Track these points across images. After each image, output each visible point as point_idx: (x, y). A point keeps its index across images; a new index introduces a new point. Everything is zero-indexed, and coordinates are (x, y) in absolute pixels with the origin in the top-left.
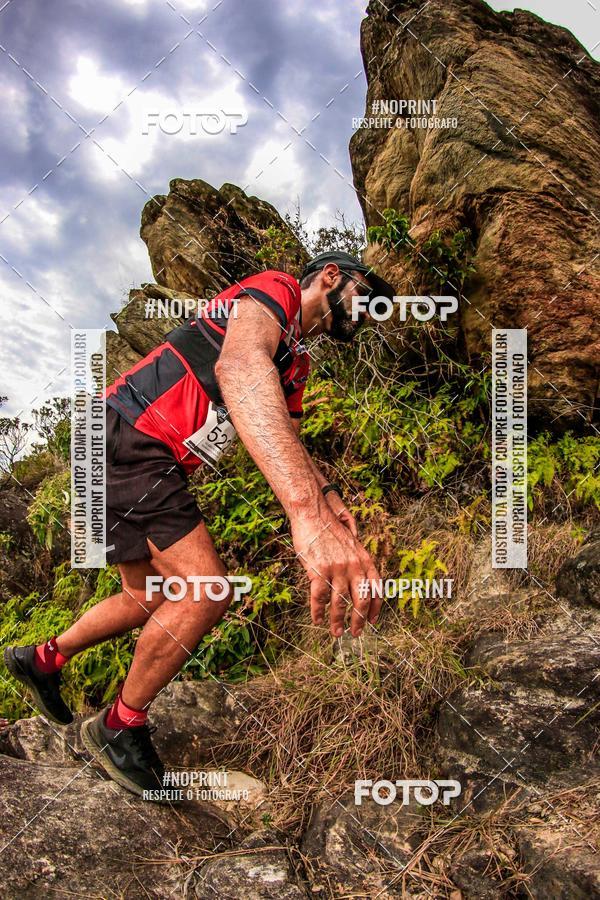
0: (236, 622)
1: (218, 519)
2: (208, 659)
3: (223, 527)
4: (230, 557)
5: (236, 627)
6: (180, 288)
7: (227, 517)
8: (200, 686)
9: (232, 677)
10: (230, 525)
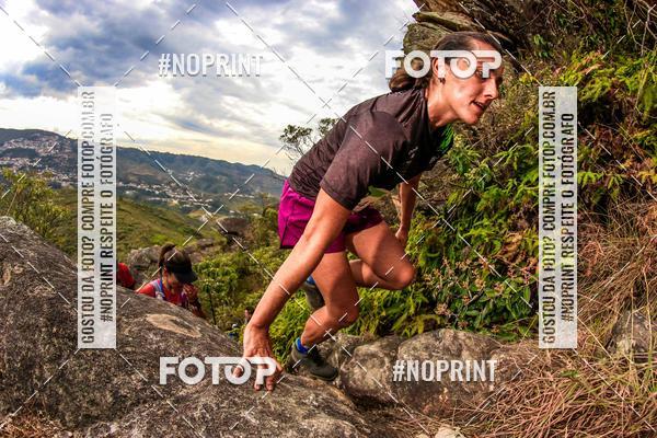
0: (521, 279)
1: (511, 182)
2: (485, 311)
3: (515, 188)
4: (520, 217)
5: (519, 285)
6: (444, 10)
7: (519, 181)
8: (470, 338)
9: (502, 333)
10: (522, 187)
